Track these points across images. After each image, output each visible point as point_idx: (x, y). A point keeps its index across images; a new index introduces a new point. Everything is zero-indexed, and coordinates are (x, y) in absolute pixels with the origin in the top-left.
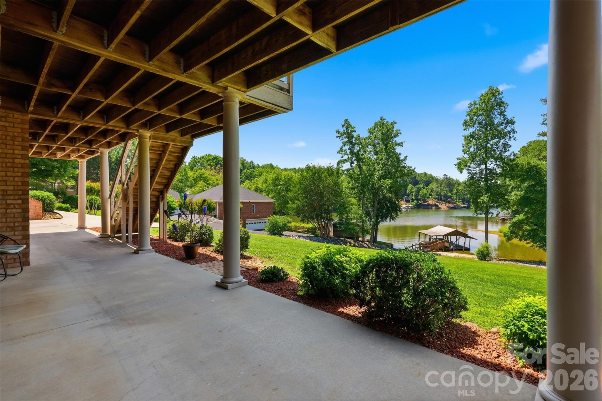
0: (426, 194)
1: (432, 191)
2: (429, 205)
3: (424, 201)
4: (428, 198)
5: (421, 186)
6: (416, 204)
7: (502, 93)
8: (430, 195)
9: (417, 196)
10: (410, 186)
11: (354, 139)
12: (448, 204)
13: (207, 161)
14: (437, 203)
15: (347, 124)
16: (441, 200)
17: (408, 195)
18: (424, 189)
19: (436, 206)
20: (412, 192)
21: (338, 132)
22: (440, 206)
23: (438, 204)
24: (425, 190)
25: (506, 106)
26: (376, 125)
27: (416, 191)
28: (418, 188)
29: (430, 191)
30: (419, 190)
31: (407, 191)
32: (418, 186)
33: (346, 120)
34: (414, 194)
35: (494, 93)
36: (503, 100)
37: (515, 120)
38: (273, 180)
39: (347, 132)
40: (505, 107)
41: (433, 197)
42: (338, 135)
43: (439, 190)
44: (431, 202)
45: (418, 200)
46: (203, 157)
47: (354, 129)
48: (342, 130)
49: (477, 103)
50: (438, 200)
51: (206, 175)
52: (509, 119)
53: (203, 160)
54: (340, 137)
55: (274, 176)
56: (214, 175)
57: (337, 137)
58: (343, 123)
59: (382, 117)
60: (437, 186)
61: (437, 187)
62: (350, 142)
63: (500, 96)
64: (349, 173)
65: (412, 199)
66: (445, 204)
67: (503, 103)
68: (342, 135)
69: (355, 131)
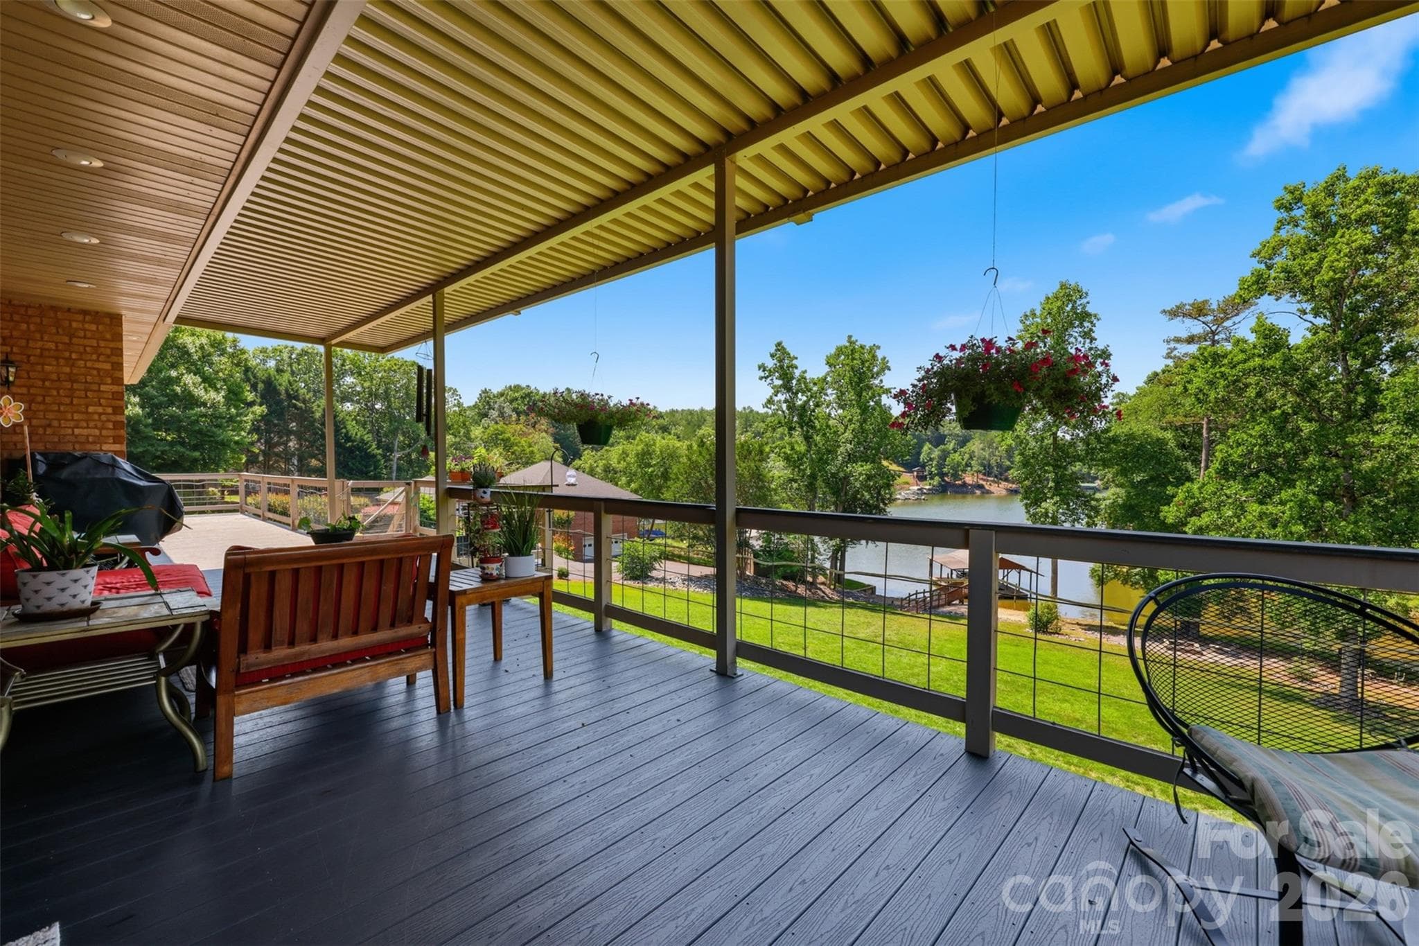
0: (959, 464)
1: (971, 458)
2: (964, 485)
3: (956, 476)
4: (964, 471)
5: (951, 446)
6: (939, 483)
7: (1087, 294)
8: (967, 465)
9: (940, 466)
10: (927, 447)
11: (794, 382)
12: (1004, 484)
13: (511, 402)
14: (981, 482)
15: (780, 352)
16: (989, 474)
17: (923, 466)
18: (955, 452)
19: (981, 487)
20: (931, 459)
21: (762, 367)
22: (987, 487)
23: (984, 483)
24: (957, 455)
25: (1095, 321)
26: (840, 351)
27: (940, 457)
28: (943, 451)
29: (967, 456)
30: (945, 455)
31: (922, 457)
32: (943, 447)
33: (779, 344)
34: (935, 463)
35: (1069, 294)
36: (1089, 309)
37: (1110, 350)
38: (637, 455)
39: (782, 367)
40: (1092, 323)
41: (975, 469)
42: (762, 374)
43: (986, 454)
44: (969, 479)
45: (942, 475)
46: (502, 394)
47: (795, 362)
48: (770, 363)
49: (1038, 313)
50: (984, 474)
51: (507, 435)
52: (1100, 348)
53: (502, 399)
54: (766, 378)
55: (639, 448)
56: (524, 434)
57: (761, 378)
58: (773, 349)
59: (850, 337)
60: (981, 446)
61: (983, 449)
62: (787, 387)
63: (1084, 301)
64: (784, 453)
65: (931, 473)
66: (999, 483)
67: (1088, 315)
68: (771, 373)
69: (796, 368)
